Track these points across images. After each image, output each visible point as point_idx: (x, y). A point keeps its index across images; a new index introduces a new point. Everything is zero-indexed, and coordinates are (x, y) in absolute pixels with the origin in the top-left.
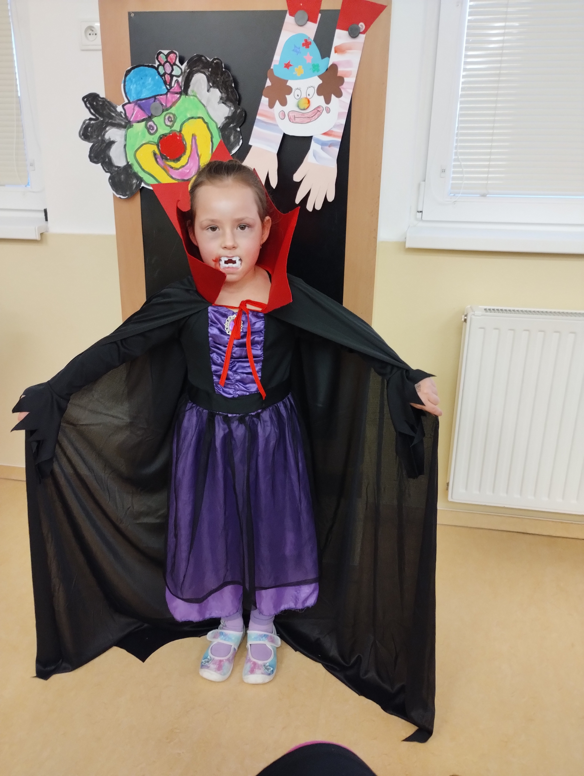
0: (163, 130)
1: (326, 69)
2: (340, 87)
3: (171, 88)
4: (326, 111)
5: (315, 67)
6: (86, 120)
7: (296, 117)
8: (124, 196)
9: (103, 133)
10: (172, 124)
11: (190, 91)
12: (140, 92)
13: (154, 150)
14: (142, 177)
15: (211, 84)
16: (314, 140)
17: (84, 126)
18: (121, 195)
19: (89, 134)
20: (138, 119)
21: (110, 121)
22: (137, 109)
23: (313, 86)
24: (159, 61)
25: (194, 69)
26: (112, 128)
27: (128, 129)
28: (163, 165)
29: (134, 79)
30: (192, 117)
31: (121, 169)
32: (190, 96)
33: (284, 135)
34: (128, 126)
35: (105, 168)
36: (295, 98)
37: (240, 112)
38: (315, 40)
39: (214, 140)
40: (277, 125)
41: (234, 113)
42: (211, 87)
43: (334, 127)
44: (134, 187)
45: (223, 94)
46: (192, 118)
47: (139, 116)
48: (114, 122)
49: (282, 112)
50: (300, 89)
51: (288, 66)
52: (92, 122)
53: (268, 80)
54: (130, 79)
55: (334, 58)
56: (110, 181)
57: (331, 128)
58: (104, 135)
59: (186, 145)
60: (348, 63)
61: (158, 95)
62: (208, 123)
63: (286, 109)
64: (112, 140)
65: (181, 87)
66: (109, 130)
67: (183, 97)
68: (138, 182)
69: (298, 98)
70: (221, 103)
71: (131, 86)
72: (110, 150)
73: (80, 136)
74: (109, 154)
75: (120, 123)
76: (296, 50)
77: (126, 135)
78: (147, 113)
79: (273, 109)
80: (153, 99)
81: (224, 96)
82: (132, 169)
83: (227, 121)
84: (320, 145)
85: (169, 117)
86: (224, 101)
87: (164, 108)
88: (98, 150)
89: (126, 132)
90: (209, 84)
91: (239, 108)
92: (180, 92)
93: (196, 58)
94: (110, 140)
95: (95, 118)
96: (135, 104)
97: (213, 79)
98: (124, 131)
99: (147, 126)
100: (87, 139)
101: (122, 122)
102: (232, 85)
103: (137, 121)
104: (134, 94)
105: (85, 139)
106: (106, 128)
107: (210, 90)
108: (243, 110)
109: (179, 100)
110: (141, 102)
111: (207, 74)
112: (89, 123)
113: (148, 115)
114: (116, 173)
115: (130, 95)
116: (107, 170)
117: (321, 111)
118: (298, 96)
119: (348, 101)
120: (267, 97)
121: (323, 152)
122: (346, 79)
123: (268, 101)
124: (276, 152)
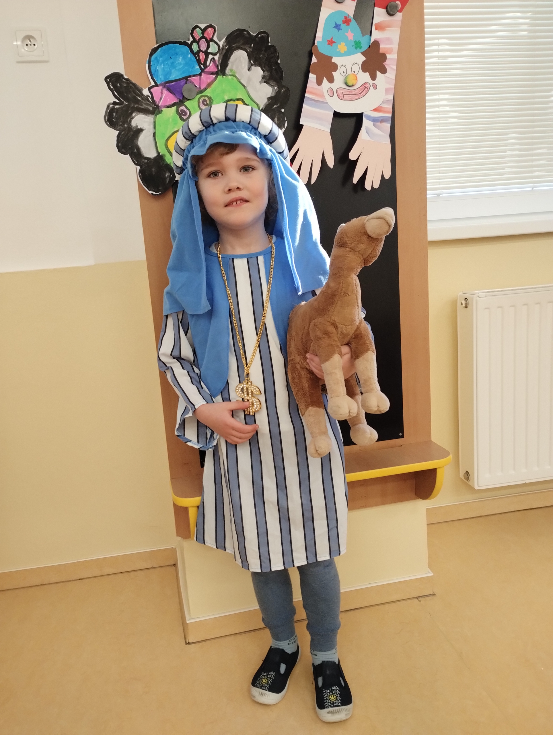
1: (369, 46)
2: (383, 63)
3: (206, 67)
4: (373, 87)
5: (357, 45)
6: (110, 104)
8: (156, 192)
9: (129, 120)
11: (227, 71)
12: (170, 73)
15: (252, 62)
16: (365, 117)
17: (109, 111)
18: (153, 191)
19: (115, 121)
20: (168, 104)
21: (135, 106)
22: (165, 92)
23: (357, 63)
24: (193, 37)
25: (234, 45)
26: (139, 114)
27: (156, 115)
29: (161, 59)
30: (230, 99)
31: (151, 161)
32: (228, 75)
33: (335, 112)
34: (156, 111)
35: (134, 160)
36: (341, 75)
37: (284, 91)
40: (327, 103)
41: (278, 93)
42: (252, 65)
45: (266, 72)
47: (169, 100)
48: (140, 106)
49: (331, 89)
52: (116, 107)
53: (314, 57)
54: (156, 58)
55: (376, 35)
56: (141, 175)
57: (380, 104)
58: (130, 121)
60: (389, 40)
61: (190, 76)
64: (139, 127)
65: (217, 67)
66: (136, 115)
67: (220, 77)
68: (172, 176)
69: (344, 75)
70: (263, 83)
71: (158, 66)
72: (138, 139)
73: (106, 122)
74: (138, 143)
75: (147, 108)
76: (337, 27)
77: (155, 122)
78: (178, 97)
79: (321, 86)
80: (184, 81)
81: (267, 74)
82: (164, 161)
83: (269, 102)
84: (372, 121)
85: (204, 101)
86: (266, 80)
87: (198, 90)
88: (126, 139)
89: (155, 118)
90: (250, 61)
91: (284, 87)
92: (216, 71)
93: (237, 33)
94: (137, 128)
95: (119, 102)
96: (162, 87)
97: (255, 56)
98: (152, 117)
99: (179, 110)
100: (113, 126)
101: (149, 107)
102: (278, 61)
103: (166, 105)
104: (161, 76)
105: (111, 126)
106: (131, 113)
107: (251, 68)
108: (288, 89)
109: (215, 81)
110: (170, 84)
111: (249, 51)
112: (113, 107)
113: (180, 99)
114: (146, 165)
115: (157, 76)
116: (136, 163)
117: (368, 88)
118: (344, 72)
119: (393, 77)
120: (314, 74)
121: (375, 128)
122: (388, 56)
123: (316, 78)
124: (329, 131)
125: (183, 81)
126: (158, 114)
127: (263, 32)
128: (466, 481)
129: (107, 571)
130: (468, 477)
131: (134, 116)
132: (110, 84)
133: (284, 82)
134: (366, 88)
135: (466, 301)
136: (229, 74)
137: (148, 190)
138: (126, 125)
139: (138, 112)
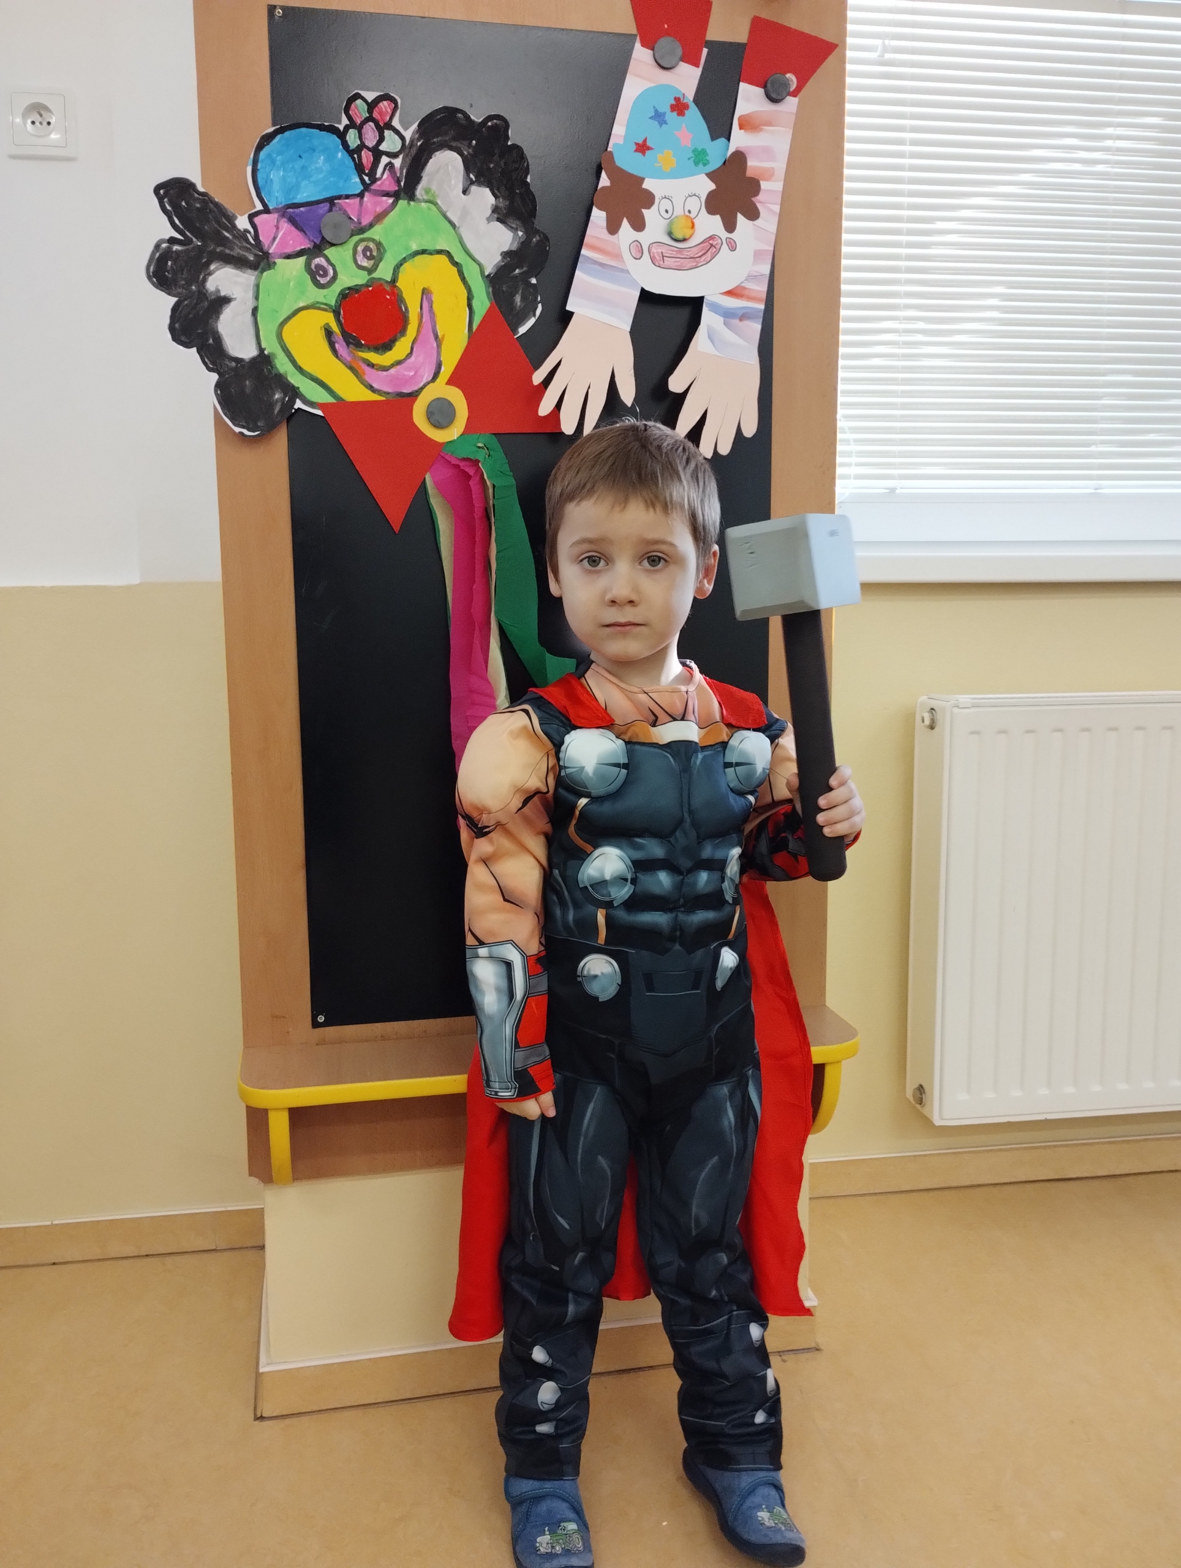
0: (350, 277)
1: (723, 162)
2: (753, 199)
3: (374, 180)
4: (728, 246)
5: (699, 157)
6: (161, 241)
7: (666, 257)
8: (249, 430)
9: (201, 277)
10: (373, 266)
11: (419, 191)
12: (296, 187)
13: (328, 324)
14: (296, 385)
15: (472, 176)
16: (706, 306)
17: (158, 255)
18: (243, 427)
19: (170, 276)
20: (289, 250)
21: (218, 250)
22: (285, 226)
23: (697, 194)
24: (349, 118)
25: (435, 140)
26: (225, 267)
27: (262, 272)
28: (349, 359)
29: (279, 158)
30: (423, 250)
31: (243, 366)
32: (419, 201)
33: (643, 291)
34: (262, 265)
35: (206, 360)
36: (661, 216)
37: (538, 242)
38: (696, 100)
39: (475, 303)
40: (627, 272)
41: (524, 245)
42: (472, 183)
43: (746, 280)
44: (276, 412)
45: (501, 200)
46: (423, 252)
47: (291, 242)
48: (227, 251)
49: (636, 242)
50: (670, 198)
51: (642, 148)
52: (176, 248)
53: (604, 174)
54: (269, 156)
55: (739, 139)
56: (219, 392)
57: (742, 283)
58: (205, 280)
59: (408, 313)
60: (767, 152)
61: (339, 197)
62: (461, 265)
63: (645, 238)
64: (222, 294)
65: (398, 181)
66: (217, 269)
67: (402, 203)
68: (287, 399)
69: (667, 216)
70: (493, 221)
71: (272, 172)
72: (219, 318)
73: (149, 278)
74: (217, 327)
75: (244, 255)
76: (659, 117)
77: (257, 286)
78: (312, 238)
79: (616, 236)
80: (327, 206)
81: (502, 203)
82: (272, 367)
83: (506, 261)
84: (721, 316)
85: (367, 249)
86: (501, 215)
87: (355, 227)
88: (191, 316)
89: (259, 278)
90: (468, 175)
91: (537, 232)
92: (396, 191)
93: (442, 115)
94: (218, 295)
95: (182, 238)
96: (280, 216)
97: (479, 164)
98: (254, 275)
99: (311, 266)
100: (165, 286)
101: (247, 254)
102: (526, 177)
103: (285, 253)
104: (278, 192)
105: (161, 286)
106: (208, 264)
107: (469, 190)
108: (545, 238)
109: (392, 210)
110: (296, 210)
111: (466, 153)
112: (169, 248)
113: (315, 243)
114: (233, 374)
115: (270, 193)
116: (211, 366)
117: (717, 247)
118: (667, 211)
119: (773, 228)
120: (604, 210)
121: (730, 332)
122: (764, 185)
123: (605, 219)
124: (629, 329)
125: (324, 207)
126: (265, 271)
127: (498, 117)
128: (918, 1106)
129: (115, 1250)
130: (920, 1096)
131: (213, 270)
132: (166, 200)
133: (539, 223)
134: (713, 248)
135: (932, 713)
136: (424, 199)
137: (233, 424)
138: (194, 287)
139: (222, 263)
